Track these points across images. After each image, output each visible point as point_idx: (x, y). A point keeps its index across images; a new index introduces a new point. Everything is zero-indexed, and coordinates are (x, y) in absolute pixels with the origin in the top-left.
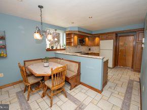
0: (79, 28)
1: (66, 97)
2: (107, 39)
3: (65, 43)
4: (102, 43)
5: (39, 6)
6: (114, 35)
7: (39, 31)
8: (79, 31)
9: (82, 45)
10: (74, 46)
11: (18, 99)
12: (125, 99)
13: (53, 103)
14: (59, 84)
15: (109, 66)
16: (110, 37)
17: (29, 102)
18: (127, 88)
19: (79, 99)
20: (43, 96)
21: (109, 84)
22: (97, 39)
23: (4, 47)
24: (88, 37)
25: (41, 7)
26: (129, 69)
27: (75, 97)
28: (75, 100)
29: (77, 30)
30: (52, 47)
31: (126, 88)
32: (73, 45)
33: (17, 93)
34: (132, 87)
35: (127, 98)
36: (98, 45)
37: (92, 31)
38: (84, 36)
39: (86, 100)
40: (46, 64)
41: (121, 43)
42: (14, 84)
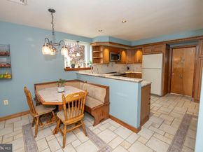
0: (110, 37)
1: (86, 136)
2: (153, 52)
3: (91, 60)
4: (146, 58)
5: (50, 10)
6: (164, 47)
7: (50, 44)
8: (110, 43)
9: (116, 62)
10: (104, 63)
11: (24, 134)
12: (173, 143)
13: (67, 143)
14: (75, 117)
15: (152, 92)
16: (157, 49)
17: (36, 139)
18: (180, 127)
19: (103, 139)
20: (56, 132)
21: (152, 119)
22: (139, 53)
23: (8, 66)
24: (125, 50)
25: (52, 11)
26: (187, 98)
27: (99, 135)
28: (97, 141)
29: (108, 40)
30: (73, 66)
31: (177, 127)
32: (102, 62)
33: (23, 126)
34: (188, 126)
35: (177, 142)
36: (140, 62)
37: (130, 42)
38: (119, 49)
39: (114, 141)
40: (61, 89)
41: (175, 59)
42: (21, 114)
